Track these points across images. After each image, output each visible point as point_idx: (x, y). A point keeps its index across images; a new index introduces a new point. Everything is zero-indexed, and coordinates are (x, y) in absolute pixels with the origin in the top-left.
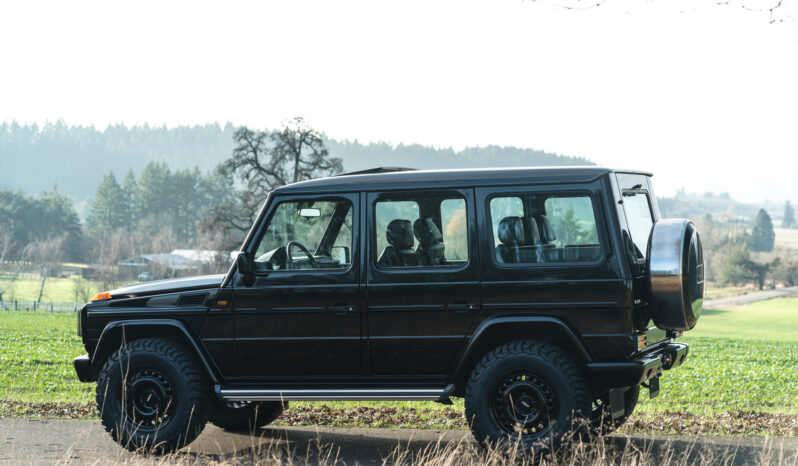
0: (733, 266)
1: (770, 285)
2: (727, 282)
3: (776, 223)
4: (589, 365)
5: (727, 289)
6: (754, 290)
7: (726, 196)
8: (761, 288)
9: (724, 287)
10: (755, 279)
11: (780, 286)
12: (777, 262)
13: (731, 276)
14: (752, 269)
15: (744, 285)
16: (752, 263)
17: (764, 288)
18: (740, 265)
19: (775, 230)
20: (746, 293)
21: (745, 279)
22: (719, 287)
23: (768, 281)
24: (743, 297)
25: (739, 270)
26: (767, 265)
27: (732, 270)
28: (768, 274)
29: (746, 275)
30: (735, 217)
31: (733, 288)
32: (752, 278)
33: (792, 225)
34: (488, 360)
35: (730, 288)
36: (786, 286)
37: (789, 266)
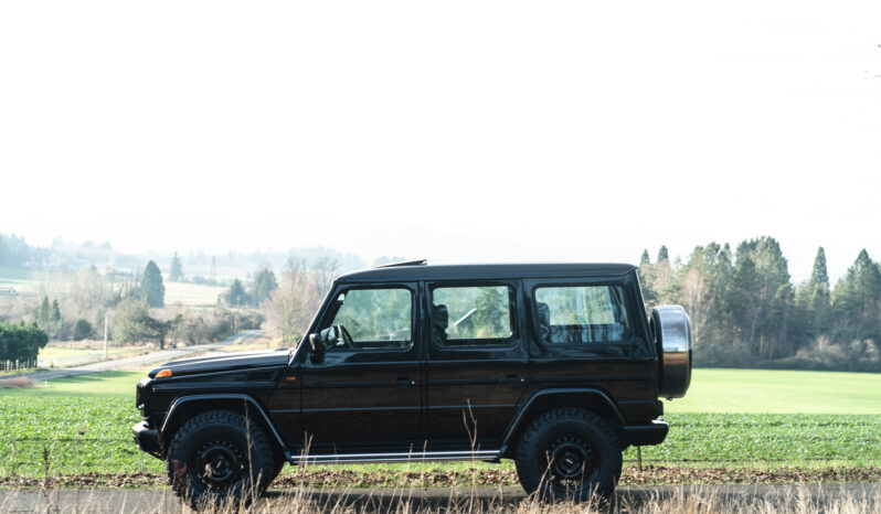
0: (132, 324)
1: (171, 344)
2: (126, 341)
3: (165, 276)
4: (626, 428)
5: (125, 348)
6: (154, 350)
7: (107, 246)
8: (162, 348)
9: (121, 346)
10: (157, 337)
11: (180, 345)
12: (179, 319)
13: (131, 334)
14: (152, 327)
15: (144, 344)
16: (152, 320)
17: (166, 347)
18: (140, 322)
19: (165, 283)
20: (146, 353)
21: (145, 337)
22: (117, 346)
23: (168, 340)
24: (145, 358)
25: (139, 328)
26: (169, 322)
27: (132, 328)
28: (170, 332)
29: (146, 333)
30: (120, 270)
31: (132, 348)
32: (151, 337)
33: (180, 278)
34: (540, 424)
35: (129, 348)
36: (188, 345)
37: (189, 323)
